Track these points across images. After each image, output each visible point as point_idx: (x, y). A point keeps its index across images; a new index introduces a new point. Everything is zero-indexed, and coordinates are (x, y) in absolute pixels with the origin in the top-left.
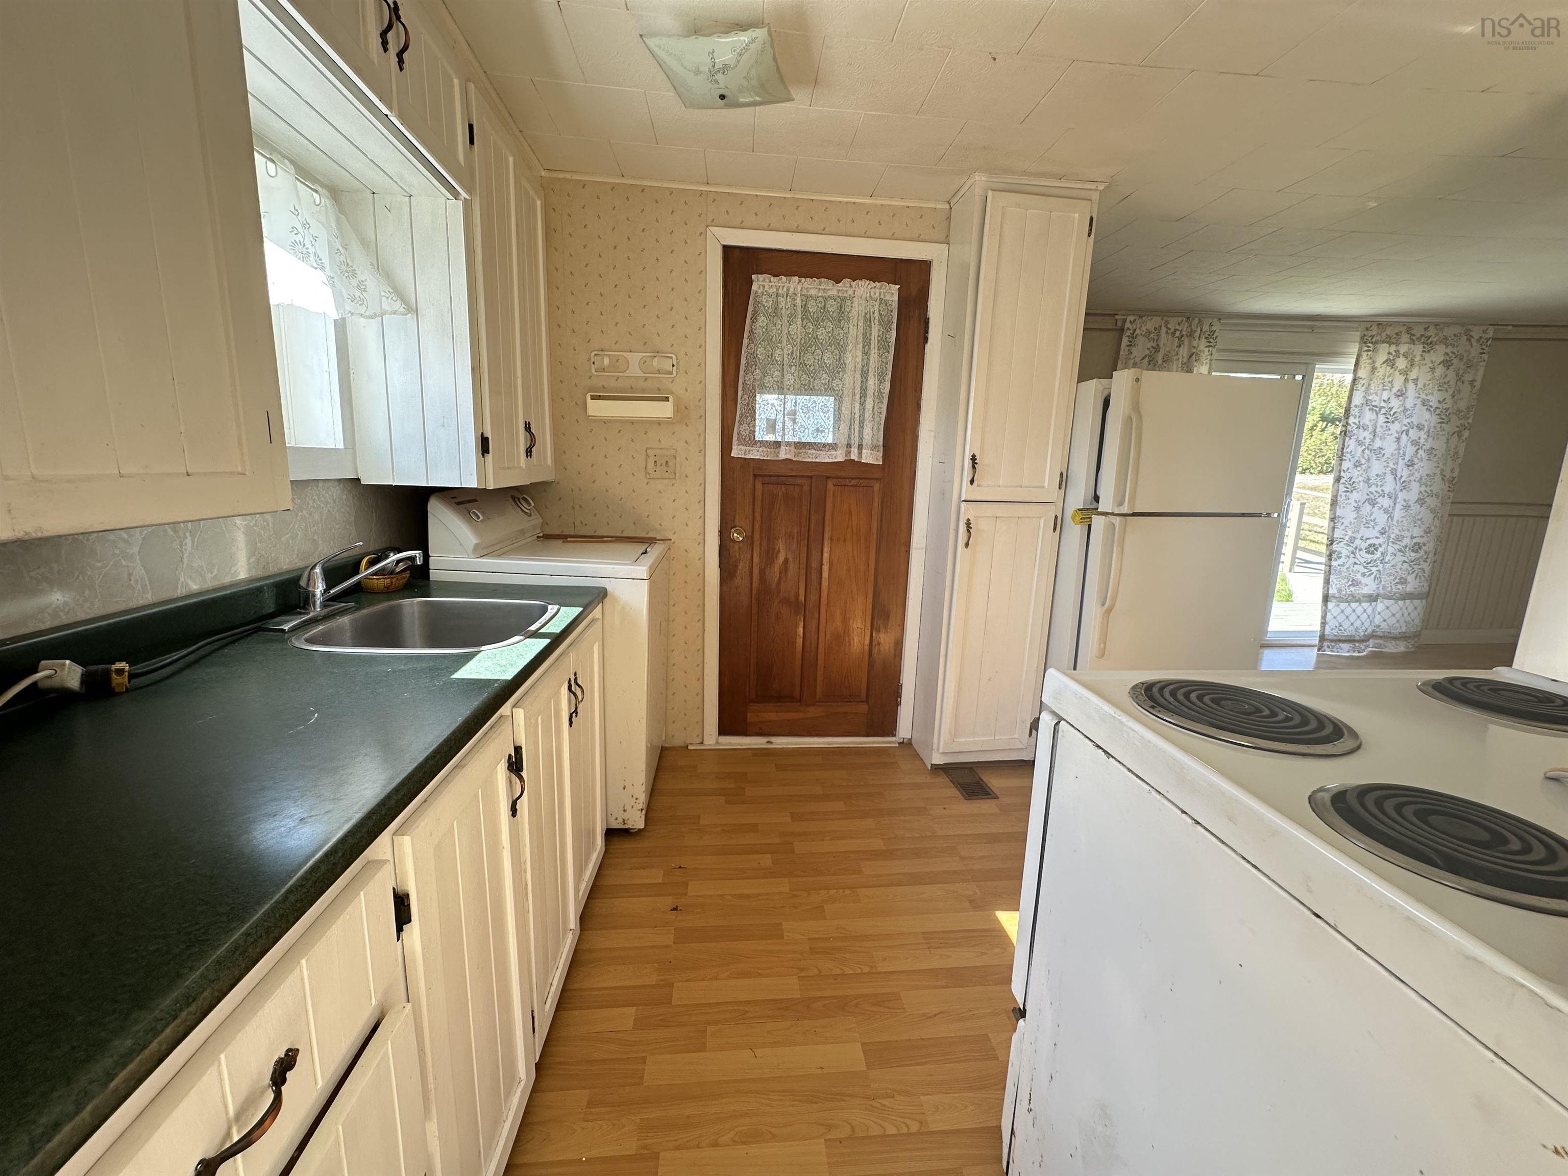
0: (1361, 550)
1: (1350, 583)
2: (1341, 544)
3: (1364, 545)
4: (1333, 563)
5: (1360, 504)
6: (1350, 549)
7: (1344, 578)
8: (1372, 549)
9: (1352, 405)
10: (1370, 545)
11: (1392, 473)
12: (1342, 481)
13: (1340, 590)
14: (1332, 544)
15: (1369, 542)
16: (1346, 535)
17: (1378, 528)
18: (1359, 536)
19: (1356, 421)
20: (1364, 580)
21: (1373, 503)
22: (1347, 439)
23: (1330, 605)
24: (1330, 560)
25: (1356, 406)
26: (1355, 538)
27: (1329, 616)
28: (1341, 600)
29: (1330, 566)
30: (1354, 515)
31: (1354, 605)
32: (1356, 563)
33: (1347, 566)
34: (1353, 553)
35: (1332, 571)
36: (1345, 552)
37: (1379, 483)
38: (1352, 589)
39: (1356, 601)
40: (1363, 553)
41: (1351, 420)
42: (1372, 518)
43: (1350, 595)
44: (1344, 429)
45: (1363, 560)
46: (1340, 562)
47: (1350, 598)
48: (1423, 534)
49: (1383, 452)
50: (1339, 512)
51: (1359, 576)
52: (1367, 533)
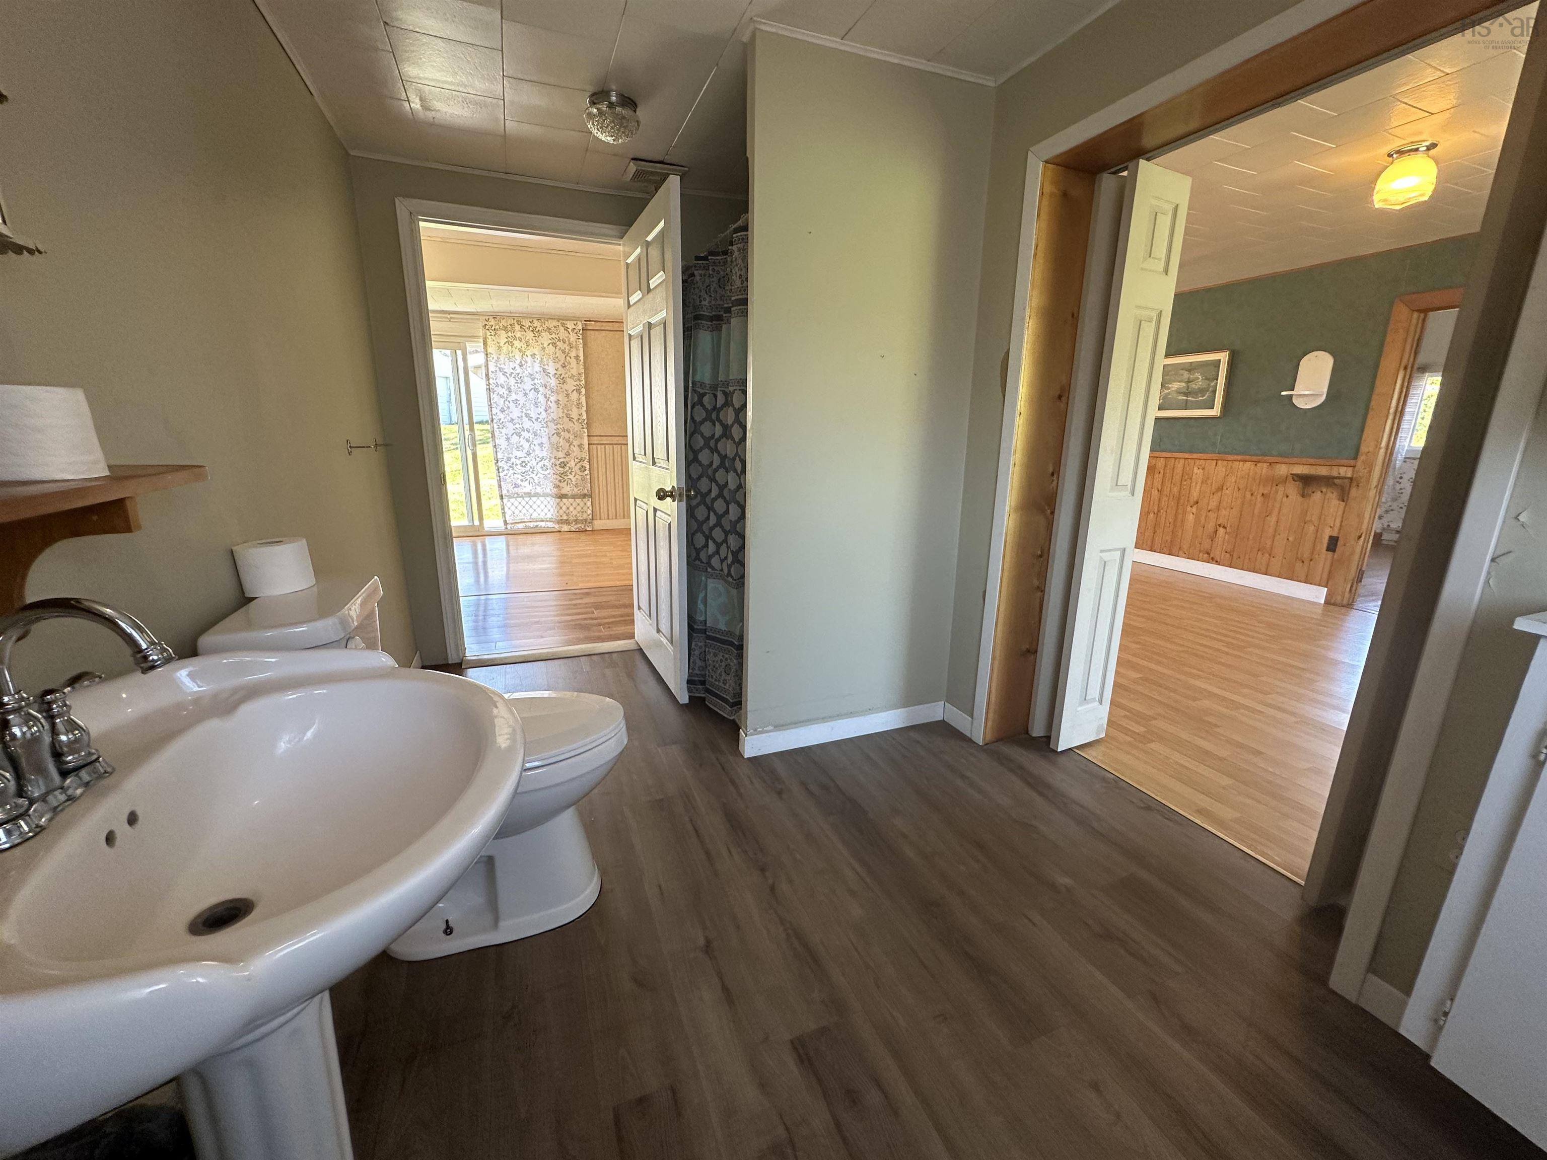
0: (517, 465)
1: (514, 486)
2: (503, 462)
3: (518, 462)
4: (501, 475)
5: (509, 436)
6: (509, 465)
7: (508, 483)
8: (524, 464)
9: (490, 372)
10: (523, 462)
11: (526, 417)
12: (495, 421)
13: (508, 491)
14: (497, 462)
15: (521, 460)
16: (504, 456)
17: (525, 451)
18: (514, 456)
19: (495, 382)
20: (523, 484)
21: (519, 435)
22: (492, 394)
23: (505, 501)
24: (499, 472)
25: (492, 372)
26: (510, 458)
27: (506, 509)
28: (510, 497)
29: (500, 477)
30: (506, 443)
31: (519, 499)
32: (515, 473)
33: (509, 475)
34: (510, 467)
35: (502, 480)
36: (506, 468)
37: (520, 423)
38: (516, 489)
39: (521, 497)
40: (519, 467)
41: (491, 381)
42: (521, 444)
43: (515, 494)
44: (488, 387)
45: (520, 472)
46: (504, 473)
47: (516, 495)
48: (565, 456)
49: (519, 402)
50: (497, 442)
51: (519, 482)
52: (519, 454)
